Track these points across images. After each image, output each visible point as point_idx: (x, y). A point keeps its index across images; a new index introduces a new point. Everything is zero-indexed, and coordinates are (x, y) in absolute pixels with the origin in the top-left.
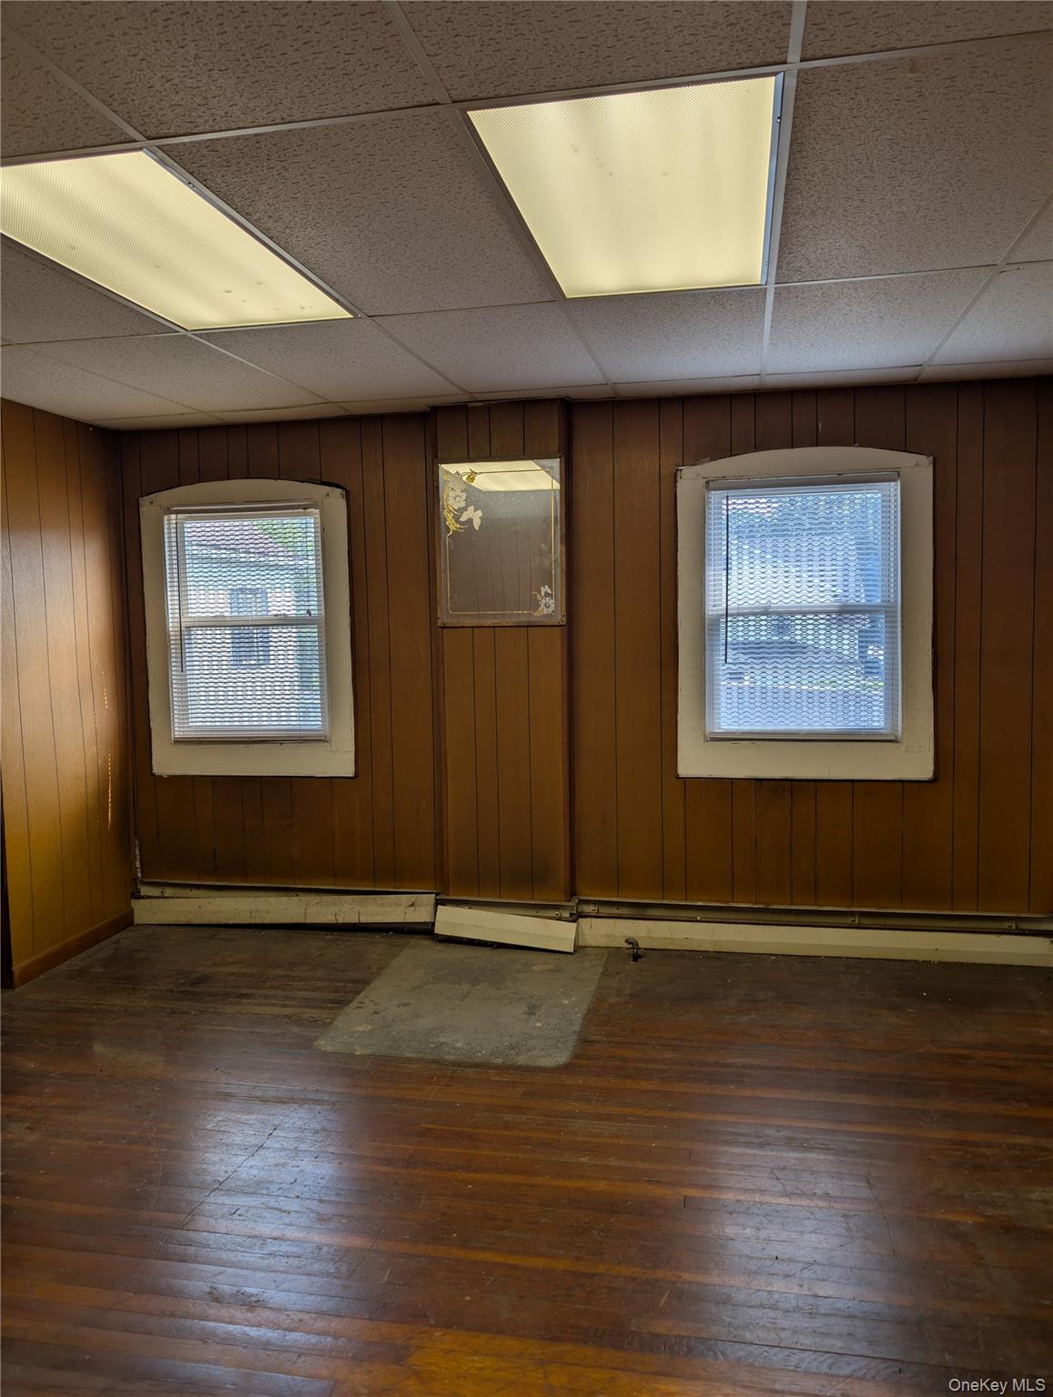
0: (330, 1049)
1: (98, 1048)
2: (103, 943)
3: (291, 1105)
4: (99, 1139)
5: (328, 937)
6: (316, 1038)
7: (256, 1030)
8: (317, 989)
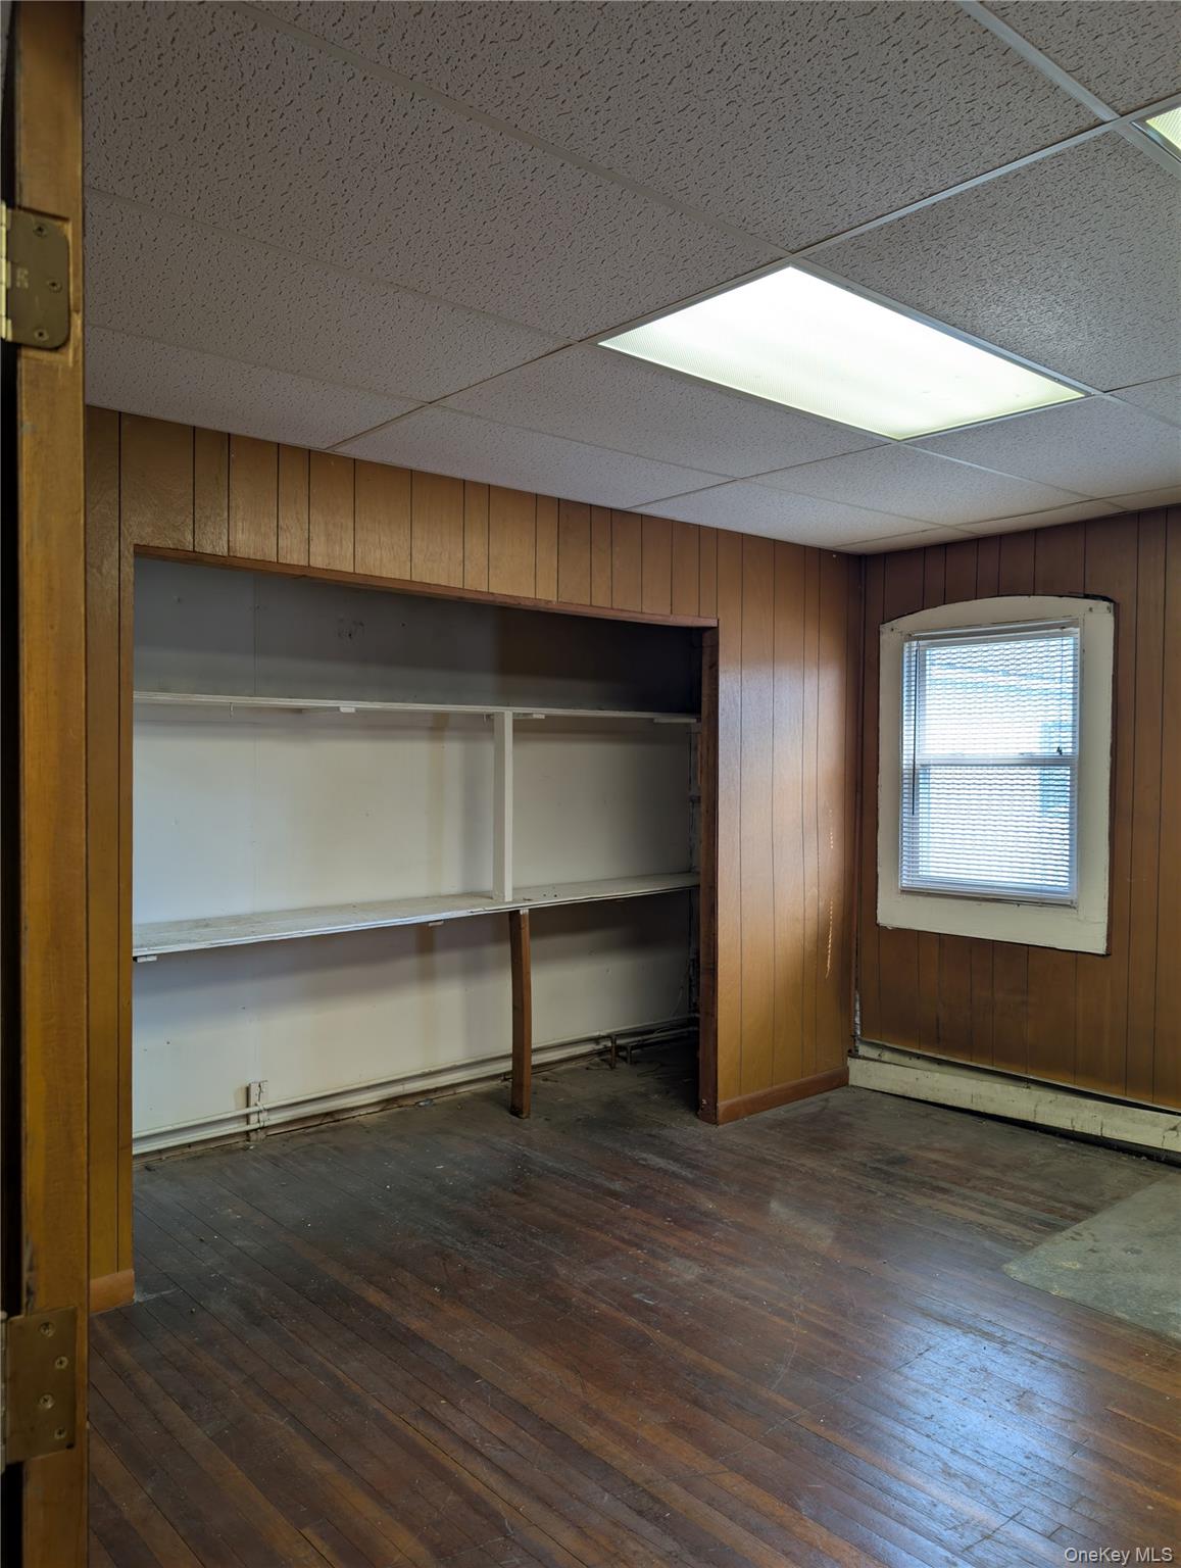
0: (1020, 1277)
1: (774, 1205)
2: (812, 1099)
3: (954, 1328)
4: (747, 1299)
5: (1059, 1145)
6: (1010, 1260)
7: (942, 1232)
8: (1027, 1203)
